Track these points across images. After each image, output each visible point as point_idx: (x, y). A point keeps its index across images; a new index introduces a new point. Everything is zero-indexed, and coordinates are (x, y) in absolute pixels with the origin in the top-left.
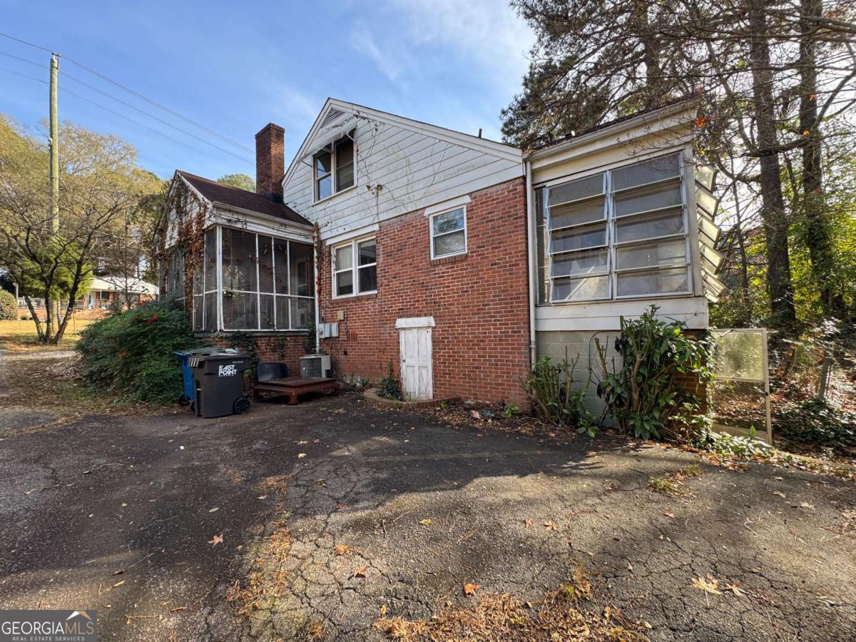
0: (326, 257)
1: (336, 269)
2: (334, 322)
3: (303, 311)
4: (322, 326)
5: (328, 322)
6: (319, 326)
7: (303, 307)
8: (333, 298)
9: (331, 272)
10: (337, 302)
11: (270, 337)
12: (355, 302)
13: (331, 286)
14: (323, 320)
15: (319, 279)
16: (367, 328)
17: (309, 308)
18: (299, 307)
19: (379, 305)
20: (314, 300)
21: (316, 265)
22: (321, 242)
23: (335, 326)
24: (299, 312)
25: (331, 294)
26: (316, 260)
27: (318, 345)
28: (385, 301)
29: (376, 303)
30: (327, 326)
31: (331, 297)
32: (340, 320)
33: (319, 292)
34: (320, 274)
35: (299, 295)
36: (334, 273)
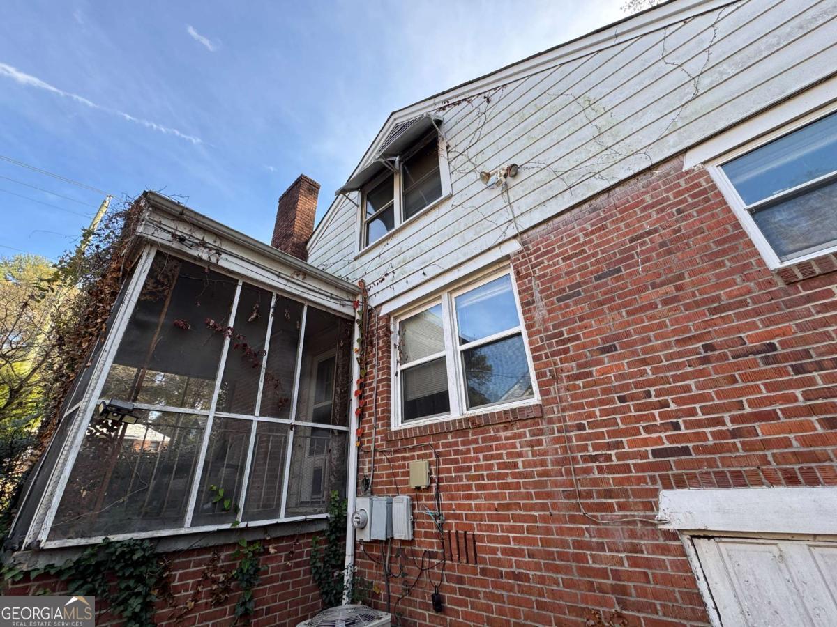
0: (379, 338)
1: (401, 362)
2: (397, 491)
3: (319, 460)
4: (364, 503)
5: (380, 492)
6: (357, 505)
7: (320, 452)
8: (393, 428)
9: (389, 368)
10: (405, 436)
11: (219, 548)
12: (464, 432)
13: (389, 398)
14: (366, 487)
15: (362, 385)
16: (516, 518)
17: (335, 454)
18: (311, 453)
19: (557, 441)
20: (345, 434)
21: (356, 356)
22: (369, 313)
23: (401, 506)
24: (310, 463)
25: (389, 418)
26: (356, 346)
27: (349, 560)
28: (581, 427)
29: (541, 432)
30: (380, 503)
31: (389, 425)
32: (418, 489)
33: (361, 415)
34: (364, 376)
35: (314, 421)
36: (395, 368)
